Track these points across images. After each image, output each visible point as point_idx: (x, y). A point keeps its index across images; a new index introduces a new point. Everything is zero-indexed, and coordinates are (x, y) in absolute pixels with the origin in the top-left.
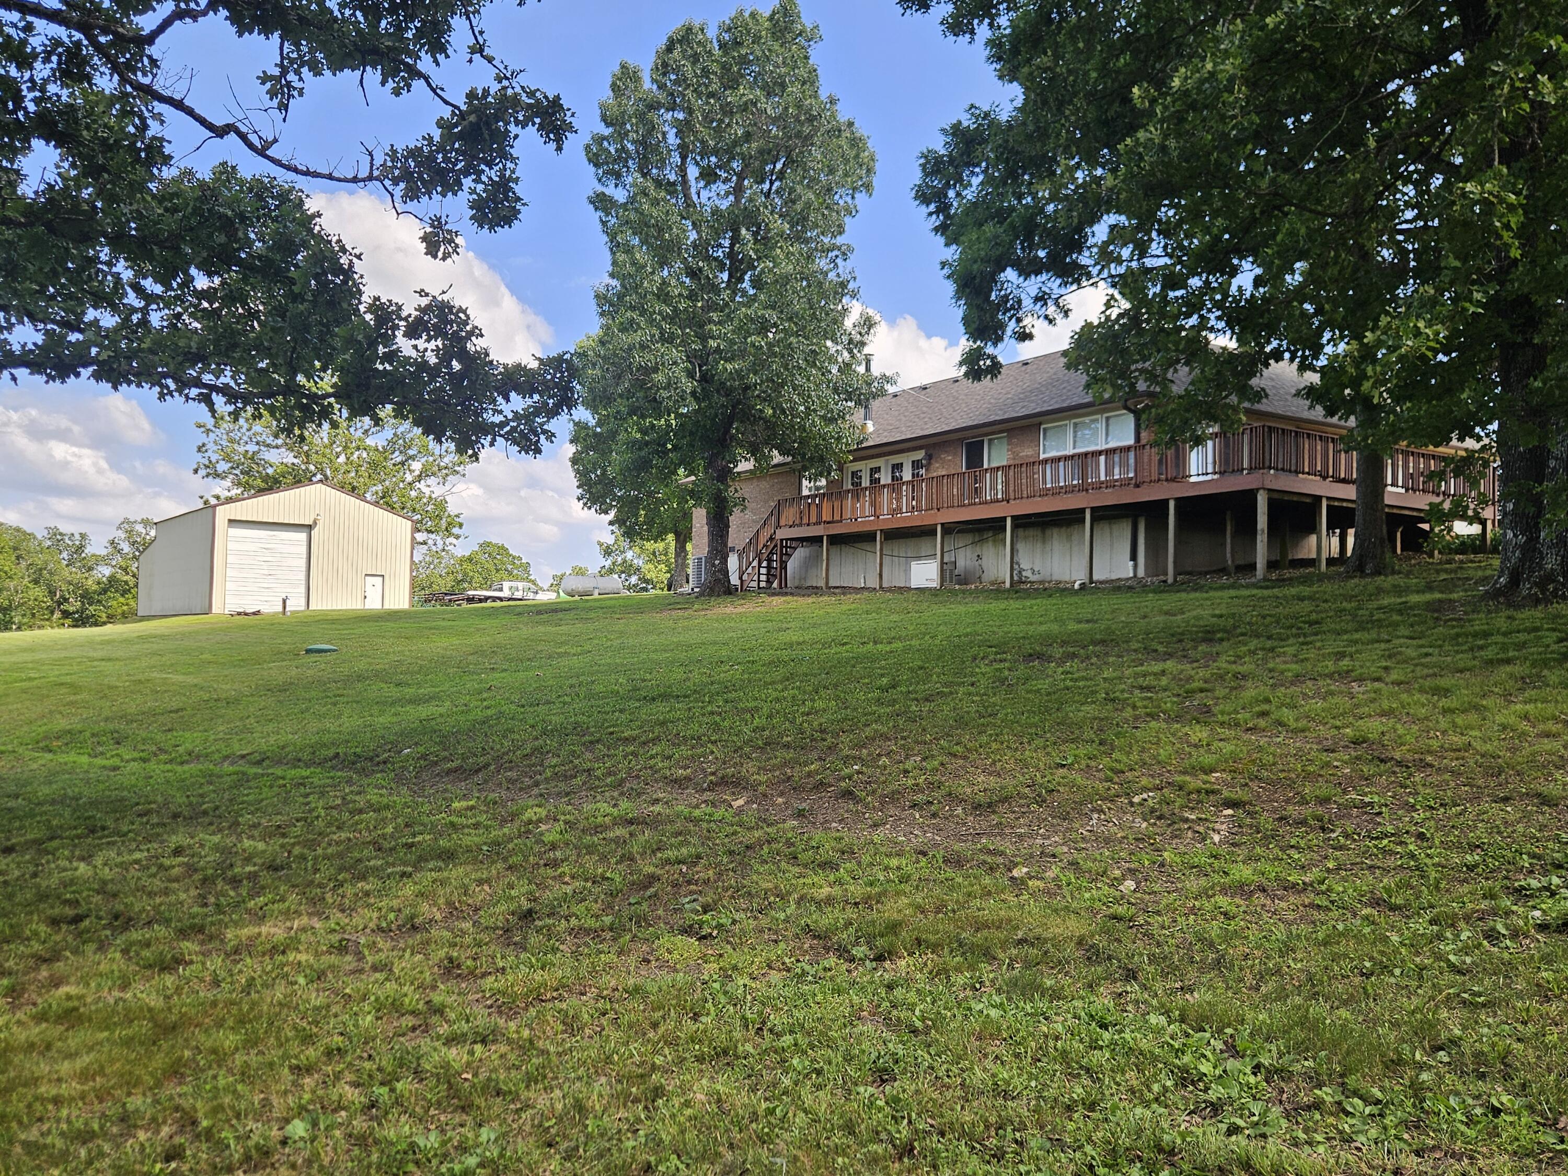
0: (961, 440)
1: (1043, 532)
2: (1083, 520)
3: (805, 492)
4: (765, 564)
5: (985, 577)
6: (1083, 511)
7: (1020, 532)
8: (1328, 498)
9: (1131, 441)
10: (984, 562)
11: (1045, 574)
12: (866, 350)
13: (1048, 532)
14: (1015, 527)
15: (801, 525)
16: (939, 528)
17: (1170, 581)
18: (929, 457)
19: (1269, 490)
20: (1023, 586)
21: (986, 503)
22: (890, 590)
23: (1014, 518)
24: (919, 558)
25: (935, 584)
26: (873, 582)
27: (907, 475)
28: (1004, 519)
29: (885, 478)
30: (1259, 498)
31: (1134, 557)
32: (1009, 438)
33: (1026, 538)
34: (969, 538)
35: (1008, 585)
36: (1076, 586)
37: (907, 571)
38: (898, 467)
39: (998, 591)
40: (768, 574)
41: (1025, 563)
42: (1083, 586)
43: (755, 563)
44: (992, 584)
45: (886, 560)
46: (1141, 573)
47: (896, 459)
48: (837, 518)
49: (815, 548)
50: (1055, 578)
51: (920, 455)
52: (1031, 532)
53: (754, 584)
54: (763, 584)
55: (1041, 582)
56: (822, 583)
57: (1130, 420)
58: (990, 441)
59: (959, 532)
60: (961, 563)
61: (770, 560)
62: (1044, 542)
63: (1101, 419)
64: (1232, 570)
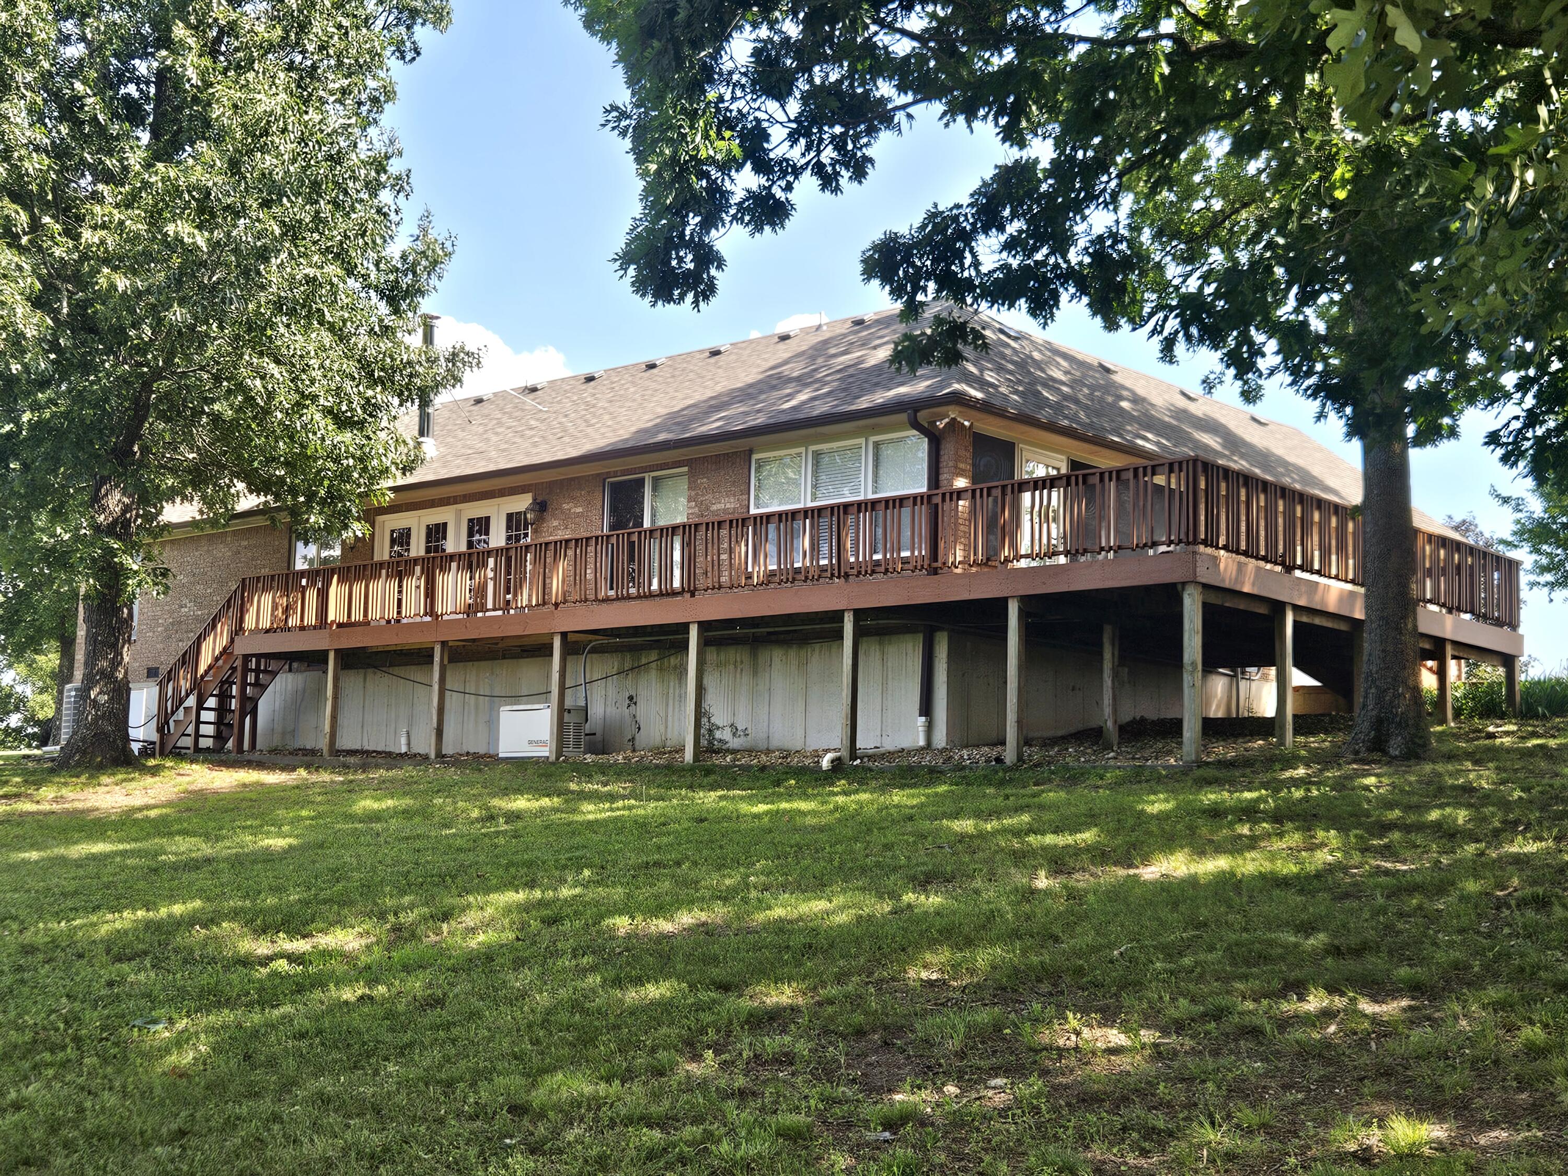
0: (602, 478)
1: (754, 656)
2: (839, 636)
3: (300, 565)
4: (212, 702)
5: (642, 739)
6: (837, 616)
7: (712, 655)
8: (1296, 608)
9: (922, 488)
10: (642, 710)
11: (757, 736)
12: (426, 305)
13: (764, 655)
14: (705, 643)
15: (286, 629)
16: (557, 643)
17: (1010, 756)
18: (541, 507)
19: (1206, 587)
20: (717, 760)
21: (651, 595)
22: (456, 761)
23: (704, 626)
24: (515, 698)
25: (545, 752)
26: (425, 744)
27: (497, 538)
28: (684, 628)
29: (455, 543)
30: (1187, 601)
31: (926, 709)
32: (692, 476)
33: (719, 665)
34: (611, 664)
35: (689, 755)
36: (825, 763)
37: (492, 725)
38: (480, 526)
39: (670, 769)
40: (219, 723)
41: (720, 715)
42: (837, 764)
43: (191, 701)
44: (659, 751)
45: (452, 701)
46: (940, 738)
47: (477, 510)
48: (357, 616)
49: (312, 675)
50: (775, 743)
51: (521, 503)
52: (732, 654)
53: (187, 742)
54: (205, 743)
55: (750, 751)
56: (323, 744)
57: (921, 447)
58: (656, 480)
59: (594, 651)
60: (597, 710)
61: (224, 697)
62: (755, 673)
63: (864, 445)
64: (1114, 737)
